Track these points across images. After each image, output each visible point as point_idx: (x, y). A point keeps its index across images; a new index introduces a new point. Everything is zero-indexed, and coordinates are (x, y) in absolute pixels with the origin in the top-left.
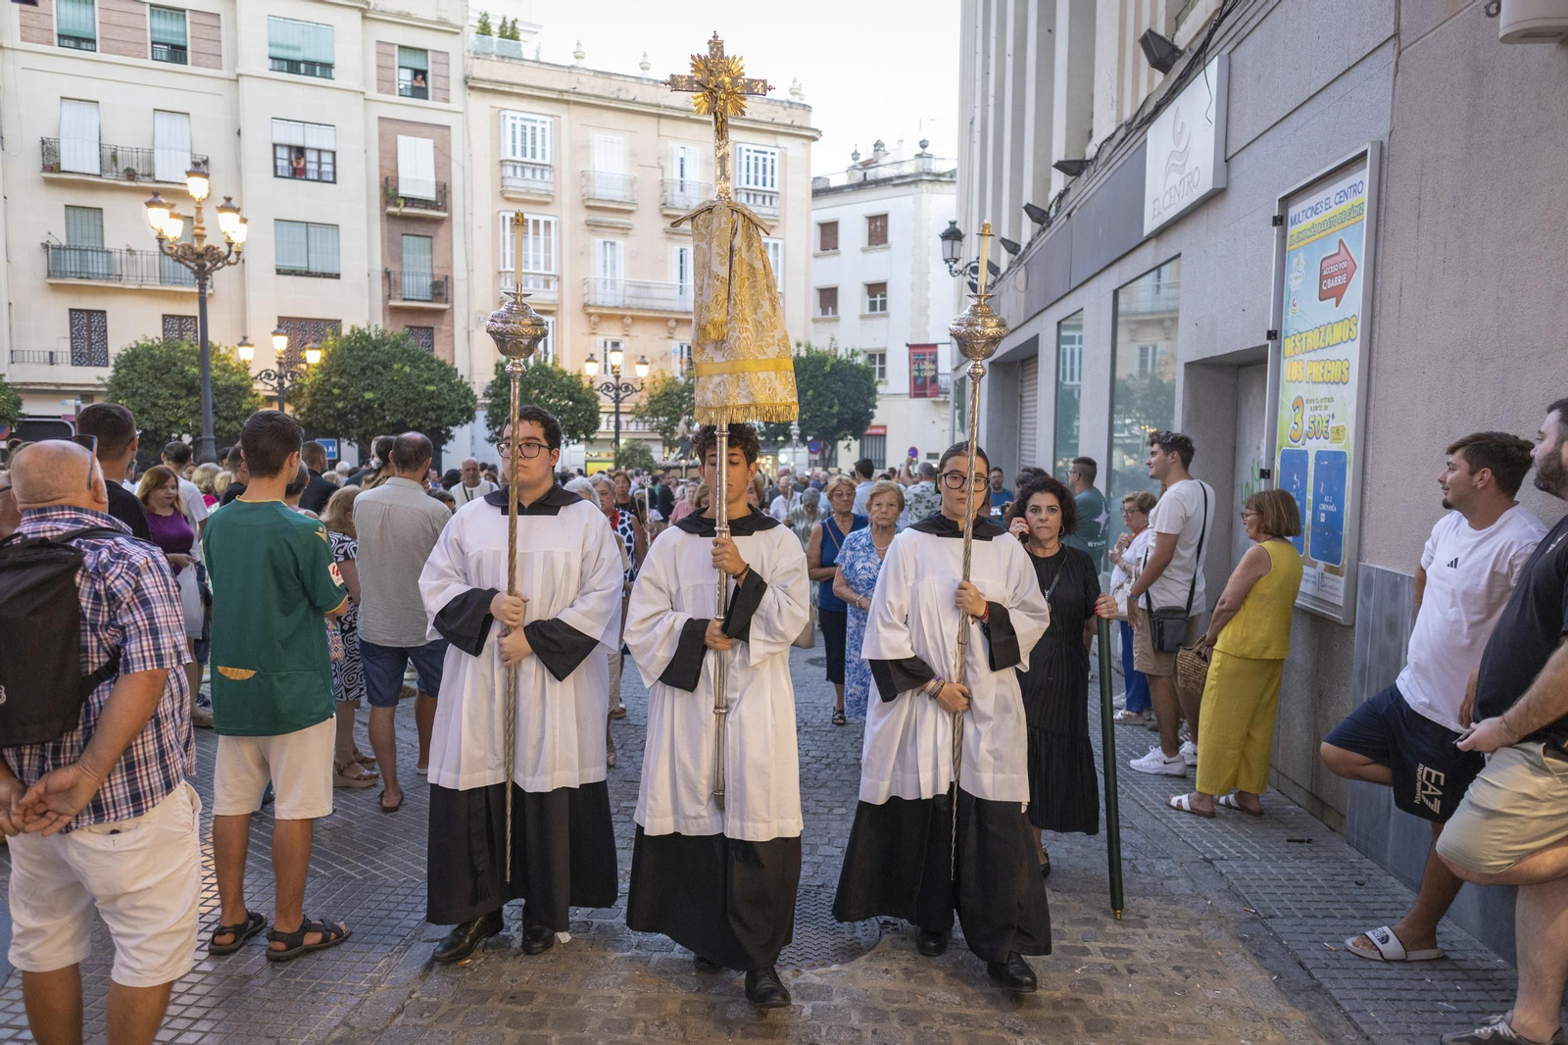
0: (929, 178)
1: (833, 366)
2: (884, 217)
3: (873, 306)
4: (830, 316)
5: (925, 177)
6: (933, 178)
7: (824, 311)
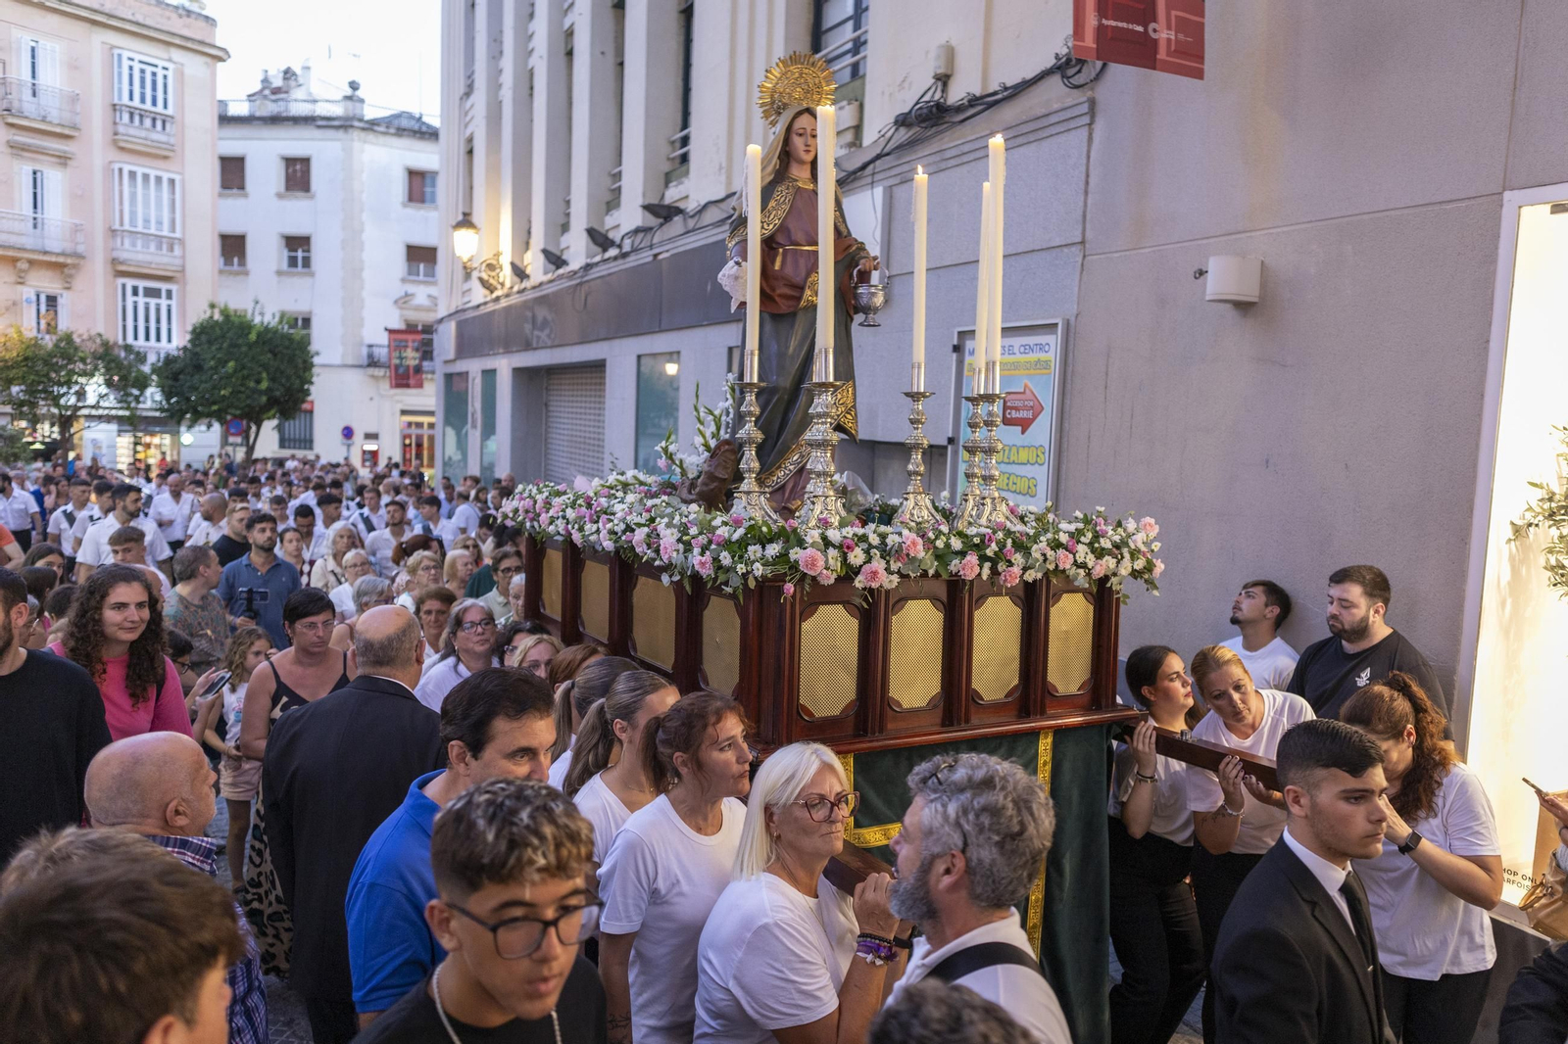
0: (361, 125)
1: (259, 335)
2: (306, 161)
3: (293, 262)
4: (236, 267)
5: (356, 124)
6: (366, 126)
7: (228, 261)
